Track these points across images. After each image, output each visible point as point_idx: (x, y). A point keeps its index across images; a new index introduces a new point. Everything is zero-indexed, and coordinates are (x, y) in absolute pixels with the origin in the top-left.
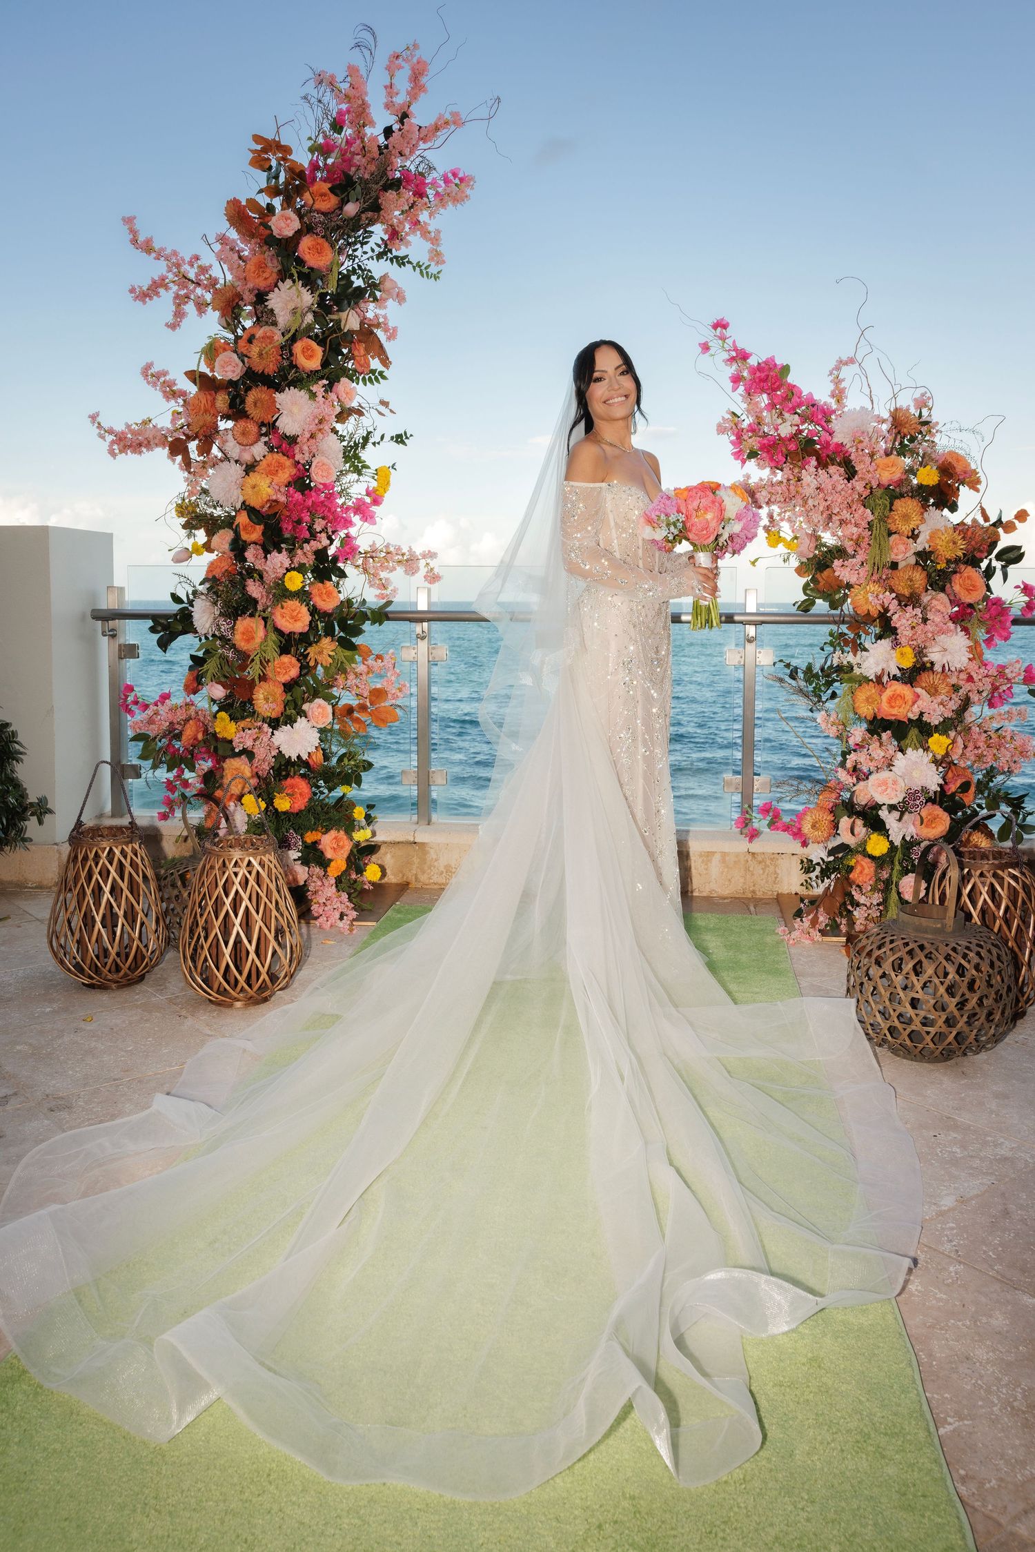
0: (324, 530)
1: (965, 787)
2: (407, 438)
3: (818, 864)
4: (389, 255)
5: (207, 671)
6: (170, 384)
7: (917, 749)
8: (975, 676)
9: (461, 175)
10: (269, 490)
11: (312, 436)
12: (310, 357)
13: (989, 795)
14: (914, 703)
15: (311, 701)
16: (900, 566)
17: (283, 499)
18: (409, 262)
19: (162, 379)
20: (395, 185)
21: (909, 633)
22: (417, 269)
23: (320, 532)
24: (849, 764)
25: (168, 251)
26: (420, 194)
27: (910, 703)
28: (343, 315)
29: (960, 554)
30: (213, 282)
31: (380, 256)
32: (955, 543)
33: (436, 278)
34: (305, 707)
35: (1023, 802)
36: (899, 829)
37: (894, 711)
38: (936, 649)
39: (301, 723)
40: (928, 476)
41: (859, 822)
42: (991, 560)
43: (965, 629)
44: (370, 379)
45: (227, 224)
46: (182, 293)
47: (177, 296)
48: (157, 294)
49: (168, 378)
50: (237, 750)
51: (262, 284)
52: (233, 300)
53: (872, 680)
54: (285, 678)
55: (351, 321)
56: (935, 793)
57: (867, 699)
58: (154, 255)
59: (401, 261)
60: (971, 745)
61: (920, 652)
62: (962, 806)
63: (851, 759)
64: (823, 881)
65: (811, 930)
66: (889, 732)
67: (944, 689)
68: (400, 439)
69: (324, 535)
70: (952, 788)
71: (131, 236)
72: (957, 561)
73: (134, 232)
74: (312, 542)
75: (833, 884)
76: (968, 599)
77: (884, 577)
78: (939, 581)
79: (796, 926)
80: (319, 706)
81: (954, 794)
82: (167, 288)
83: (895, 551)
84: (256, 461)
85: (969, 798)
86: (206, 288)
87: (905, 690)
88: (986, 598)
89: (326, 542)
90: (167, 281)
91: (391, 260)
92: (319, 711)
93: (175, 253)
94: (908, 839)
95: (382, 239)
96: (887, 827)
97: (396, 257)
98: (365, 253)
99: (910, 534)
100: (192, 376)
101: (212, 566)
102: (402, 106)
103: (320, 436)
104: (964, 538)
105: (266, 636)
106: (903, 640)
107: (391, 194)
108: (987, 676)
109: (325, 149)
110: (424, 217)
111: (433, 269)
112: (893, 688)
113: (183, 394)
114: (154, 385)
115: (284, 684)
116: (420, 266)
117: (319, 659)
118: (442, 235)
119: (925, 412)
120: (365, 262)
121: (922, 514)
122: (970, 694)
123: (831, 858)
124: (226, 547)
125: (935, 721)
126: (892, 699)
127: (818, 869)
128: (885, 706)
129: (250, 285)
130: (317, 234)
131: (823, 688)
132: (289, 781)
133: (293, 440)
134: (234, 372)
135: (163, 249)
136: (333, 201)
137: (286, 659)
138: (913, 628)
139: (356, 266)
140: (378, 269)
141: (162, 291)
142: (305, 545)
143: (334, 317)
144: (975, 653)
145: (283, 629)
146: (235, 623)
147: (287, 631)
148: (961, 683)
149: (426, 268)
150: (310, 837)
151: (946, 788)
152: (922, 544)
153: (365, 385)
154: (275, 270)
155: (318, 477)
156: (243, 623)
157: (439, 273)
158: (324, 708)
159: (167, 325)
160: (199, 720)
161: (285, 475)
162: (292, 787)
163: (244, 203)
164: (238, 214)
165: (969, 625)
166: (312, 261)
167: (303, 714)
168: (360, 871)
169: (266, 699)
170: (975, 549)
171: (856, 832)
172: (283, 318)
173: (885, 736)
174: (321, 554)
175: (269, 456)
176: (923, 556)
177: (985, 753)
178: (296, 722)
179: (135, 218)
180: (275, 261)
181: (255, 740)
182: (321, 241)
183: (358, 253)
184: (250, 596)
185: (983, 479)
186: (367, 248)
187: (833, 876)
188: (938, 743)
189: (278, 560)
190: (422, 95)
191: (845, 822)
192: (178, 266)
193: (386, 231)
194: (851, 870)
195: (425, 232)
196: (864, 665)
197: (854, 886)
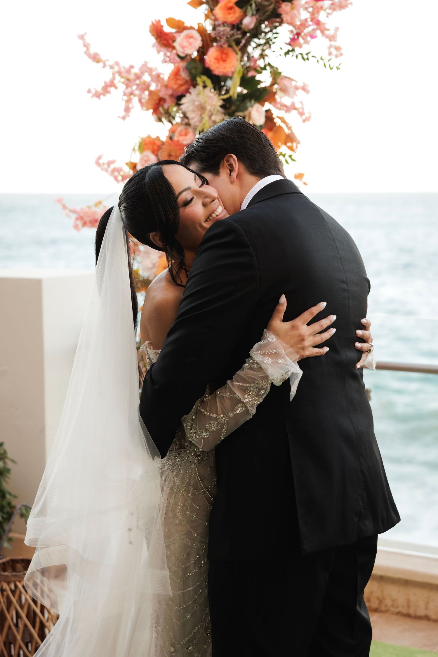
18: (313, 56)
19: (112, 166)
22: (320, 61)
25: (111, 62)
28: (247, 111)
30: (147, 86)
31: (287, 53)
46: (129, 90)
47: (125, 94)
48: (109, 93)
49: (116, 166)
51: (179, 90)
52: (160, 102)
55: (256, 114)
58: (101, 64)
59: (306, 57)
71: (85, 49)
73: (86, 46)
82: (116, 88)
86: (143, 89)
90: (115, 82)
91: (297, 57)
93: (117, 64)
97: (301, 54)
110: (322, 17)
114: (107, 171)
116: (323, 60)
129: (170, 91)
130: (222, 46)
135: (107, 60)
141: (112, 89)
149: (328, 60)
154: (186, 79)
157: (339, 65)
159: (119, 116)
163: (164, 21)
164: (159, 32)
166: (218, 69)
172: (194, 119)
179: (86, 34)
180: (185, 72)
182: (226, 51)
186: (275, 47)
192: (120, 73)
193: (291, 32)
195: (325, 31)
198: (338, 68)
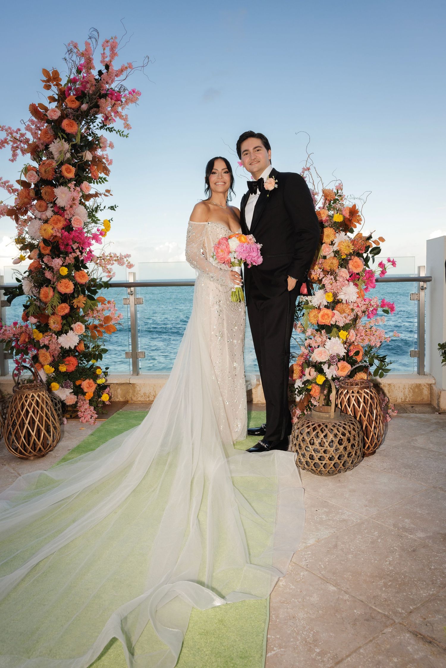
0: (78, 248)
1: (357, 353)
2: (116, 207)
3: (297, 388)
4: (105, 127)
5: (30, 311)
6: (11, 186)
7: (335, 337)
8: (359, 304)
9: (136, 91)
10: (52, 231)
11: (71, 207)
12: (70, 173)
13: (370, 356)
14: (333, 317)
15: (75, 323)
16: (328, 257)
17: (59, 235)
18: (114, 130)
19: (7, 184)
20: (105, 96)
21: (330, 286)
22: (118, 133)
23: (76, 249)
24: (306, 344)
25: (7, 127)
26: (118, 99)
27: (331, 317)
28: (84, 153)
29: (351, 251)
30: (27, 141)
31: (101, 128)
32: (349, 247)
33: (127, 137)
34: (72, 326)
35: (385, 359)
36: (330, 372)
37: (324, 321)
38: (342, 293)
39: (70, 333)
40: (338, 218)
41: (313, 370)
42: (368, 254)
43: (356, 285)
44: (100, 181)
45: (31, 115)
46: (15, 145)
47: (13, 147)
48: (4, 146)
49: (9, 184)
50: (41, 346)
51: (47, 141)
52: (35, 148)
53: (316, 308)
54: (62, 314)
55: (88, 156)
56: (344, 356)
57: (314, 316)
59: (111, 130)
60: (359, 335)
61: (335, 295)
62: (356, 362)
63: (307, 342)
64: (299, 396)
66: (324, 330)
67: (348, 311)
68: (112, 208)
69: (78, 250)
70: (352, 354)
72: (350, 254)
74: (73, 254)
75: (304, 396)
76: (356, 271)
77: (320, 263)
78: (344, 263)
80: (79, 325)
81: (352, 357)
82: (8, 143)
83: (325, 251)
84: (48, 219)
85: (359, 358)
86: (24, 143)
87: (329, 312)
88: (364, 270)
89: (79, 253)
90: (8, 140)
91: (106, 129)
92: (79, 327)
93: (10, 128)
94: (334, 376)
95: (102, 120)
96: (325, 372)
97: (108, 128)
98: (95, 126)
99: (330, 243)
100: (19, 182)
101: (31, 265)
102: (107, 62)
103: (74, 206)
104: (353, 245)
105: (54, 295)
106: (328, 290)
107: (103, 100)
108: (365, 304)
109: (73, 81)
110: (120, 109)
111: (125, 133)
112: (323, 311)
113: (17, 190)
114: (4, 187)
115: (62, 316)
116: (119, 132)
117: (79, 305)
118: (129, 117)
119: (339, 191)
120: (95, 130)
121: (335, 234)
122: (358, 313)
123: (303, 386)
124: (36, 257)
125: (341, 324)
126: (323, 316)
127: (297, 390)
128: (320, 319)
129: (42, 141)
130: (70, 118)
132: (68, 358)
133: (63, 209)
134: (34, 179)
135: (4, 126)
136: (77, 103)
137: (63, 305)
138: (331, 284)
139: (91, 132)
140: (100, 133)
141: (6, 145)
142: (70, 255)
143: (80, 155)
144: (360, 295)
145: (61, 292)
146: (40, 290)
147: (63, 293)
148: (355, 308)
149: (122, 132)
150: (78, 383)
151: (349, 354)
152: (335, 248)
153: (98, 184)
154: (52, 134)
155: (75, 225)
156: (44, 290)
157: (128, 134)
158: (81, 326)
159: (10, 160)
160: (27, 333)
161: (61, 225)
162: (69, 361)
163: (37, 105)
164: (35, 110)
165: (357, 282)
166: (68, 130)
167: (72, 329)
168: (100, 396)
169: (54, 323)
170: (359, 249)
171: (312, 374)
172: (56, 155)
173: (323, 332)
174: (77, 259)
175: (54, 217)
176: (337, 253)
177: (365, 338)
178: (68, 332)
180: (51, 130)
181: (50, 341)
182: (72, 121)
183: (91, 127)
184: (47, 278)
185: (363, 219)
186: (95, 124)
187: (303, 393)
188: (343, 334)
189: (57, 262)
190: (116, 57)
191: (307, 370)
192: (11, 133)
193: (103, 117)
194: (310, 390)
195: (121, 117)
196: (313, 301)
197: (312, 398)
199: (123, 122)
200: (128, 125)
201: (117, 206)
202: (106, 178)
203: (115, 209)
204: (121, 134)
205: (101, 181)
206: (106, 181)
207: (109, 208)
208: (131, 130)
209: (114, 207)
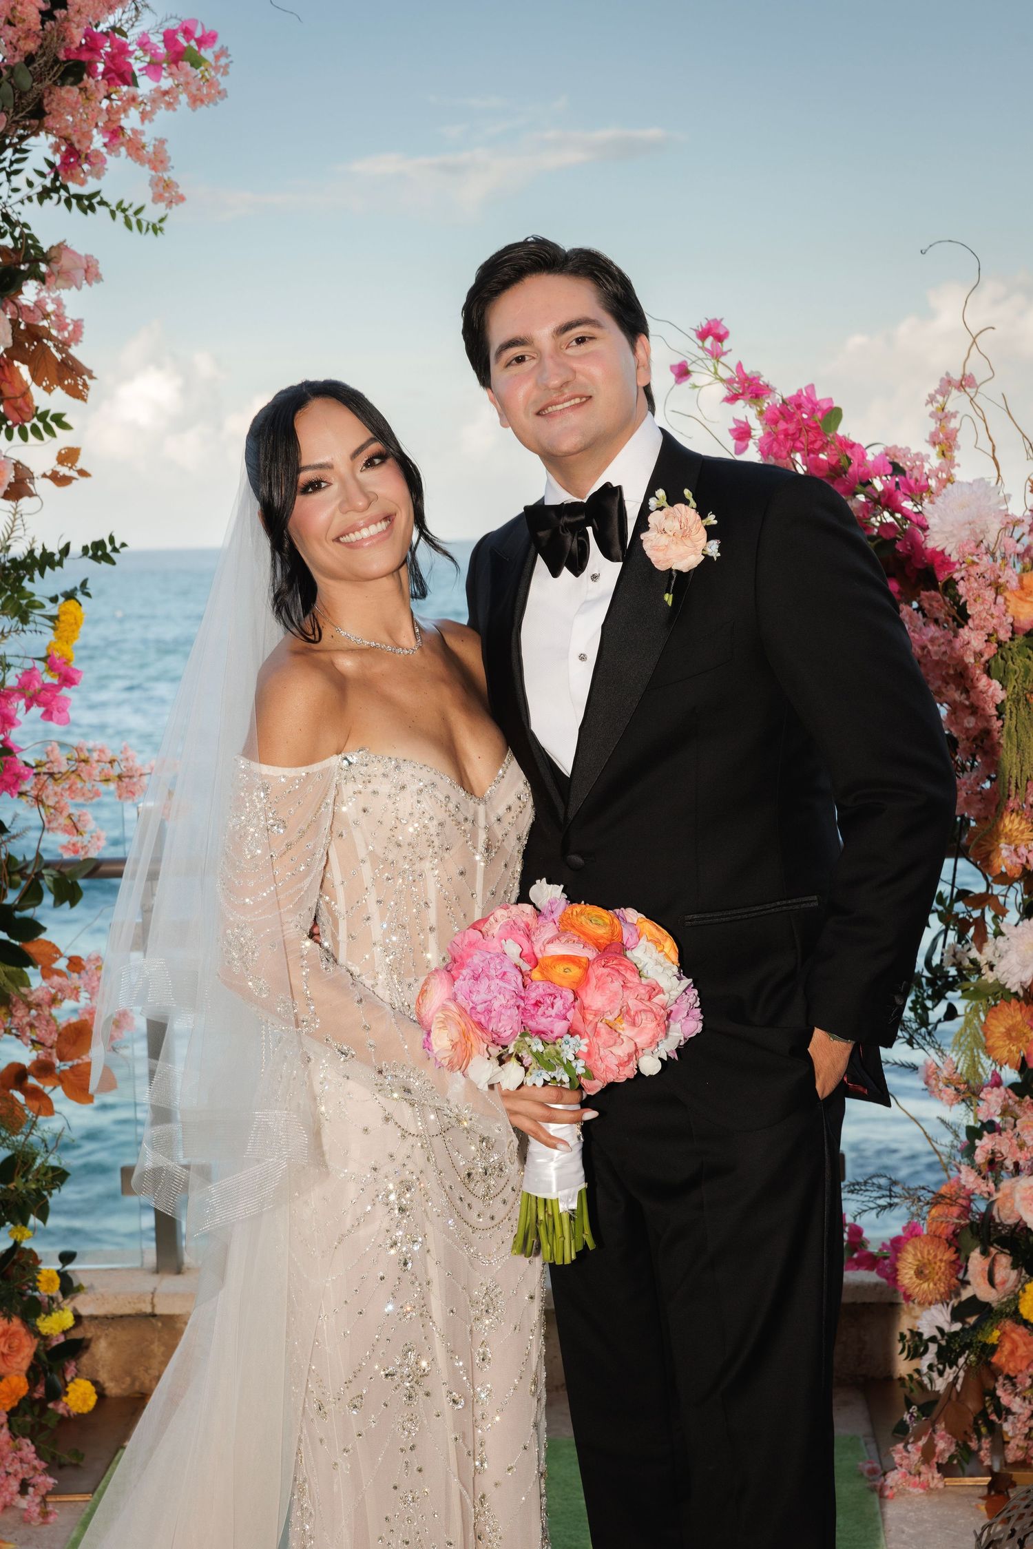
2: (111, 548)
3: (933, 1339)
4: (62, 192)
9: (198, 34)
18: (102, 203)
20: (72, 74)
22: (119, 215)
24: (980, 1157)
26: (120, 74)
31: (45, 194)
33: (156, 230)
41: (1004, 1261)
44: (35, 430)
53: (1015, 996)
57: (1008, 1033)
59: (87, 203)
63: (985, 1144)
64: (941, 1374)
65: (923, 1469)
68: (97, 550)
75: (962, 1374)
79: (897, 1458)
91: (68, 203)
95: (51, 165)
97: (79, 198)
98: (16, 190)
107: (67, 89)
110: (131, 120)
111: (149, 216)
116: (124, 210)
120: (18, 207)
123: (957, 1327)
127: (933, 1348)
131: (929, 1004)
149: (137, 212)
153: (25, 438)
157: (162, 220)
168: (56, 1393)
171: (998, 1278)
186: (18, 181)
187: (961, 1361)
191: (977, 1261)
193: (56, 149)
194: (993, 1349)
195: (136, 149)
196: (1001, 967)
197: (1001, 1379)
198: (155, 231)
199: (146, 172)
200: (168, 185)
201: (123, 545)
202: (62, 415)
203: (113, 555)
204: (133, 220)
205: (40, 425)
206: (65, 426)
207: (85, 549)
208: (181, 205)
209: (109, 548)
